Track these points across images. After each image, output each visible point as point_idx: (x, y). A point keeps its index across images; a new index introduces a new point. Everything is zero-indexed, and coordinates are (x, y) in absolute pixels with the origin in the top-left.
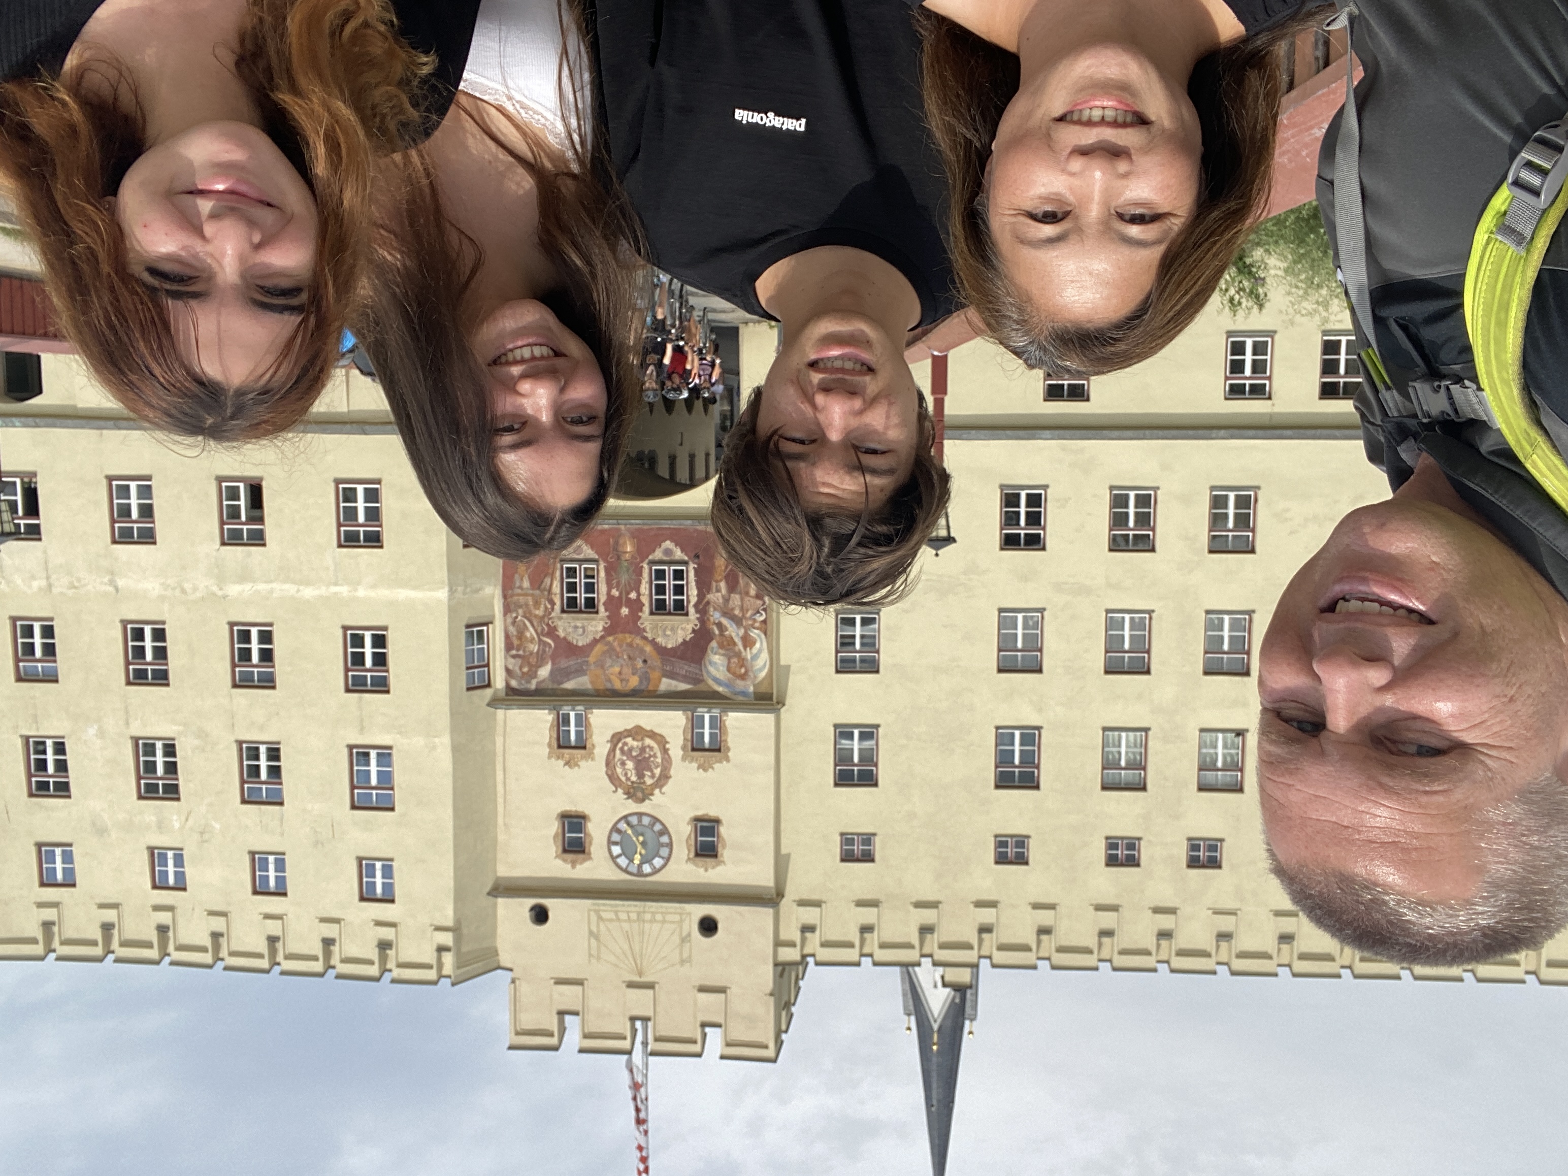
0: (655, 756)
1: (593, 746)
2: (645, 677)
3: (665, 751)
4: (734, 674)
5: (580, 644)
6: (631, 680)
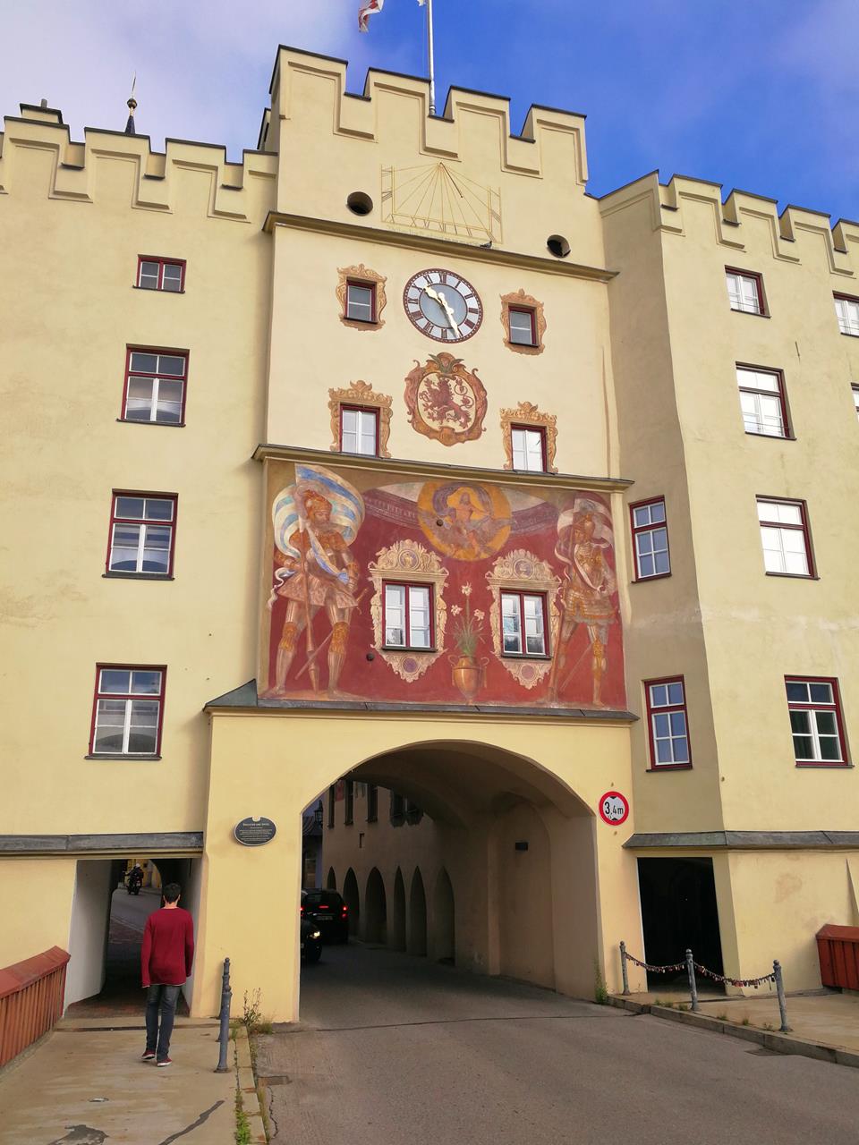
1: (503, 427)
2: (439, 503)
3: (413, 411)
5: (522, 552)
6: (457, 503)
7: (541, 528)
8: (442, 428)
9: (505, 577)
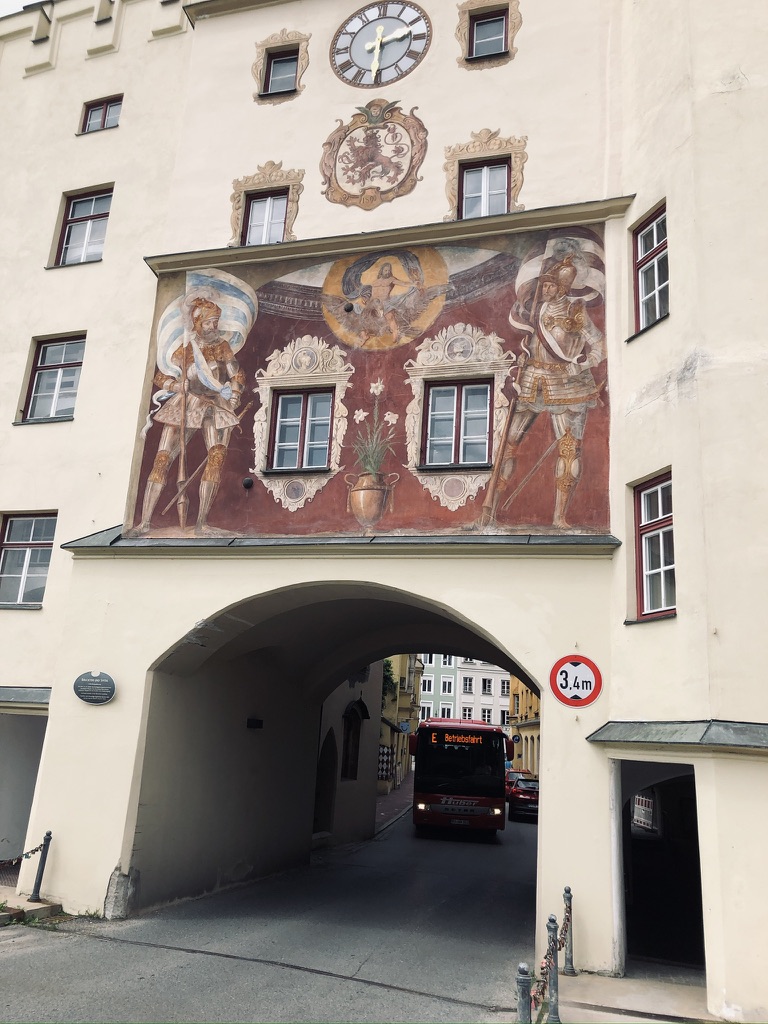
0: (346, 170)
1: (446, 169)
2: (351, 283)
4: (211, 306)
7: (491, 291)
8: (364, 191)
9: (432, 364)
